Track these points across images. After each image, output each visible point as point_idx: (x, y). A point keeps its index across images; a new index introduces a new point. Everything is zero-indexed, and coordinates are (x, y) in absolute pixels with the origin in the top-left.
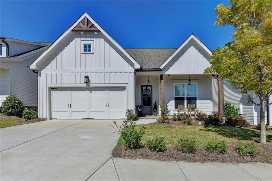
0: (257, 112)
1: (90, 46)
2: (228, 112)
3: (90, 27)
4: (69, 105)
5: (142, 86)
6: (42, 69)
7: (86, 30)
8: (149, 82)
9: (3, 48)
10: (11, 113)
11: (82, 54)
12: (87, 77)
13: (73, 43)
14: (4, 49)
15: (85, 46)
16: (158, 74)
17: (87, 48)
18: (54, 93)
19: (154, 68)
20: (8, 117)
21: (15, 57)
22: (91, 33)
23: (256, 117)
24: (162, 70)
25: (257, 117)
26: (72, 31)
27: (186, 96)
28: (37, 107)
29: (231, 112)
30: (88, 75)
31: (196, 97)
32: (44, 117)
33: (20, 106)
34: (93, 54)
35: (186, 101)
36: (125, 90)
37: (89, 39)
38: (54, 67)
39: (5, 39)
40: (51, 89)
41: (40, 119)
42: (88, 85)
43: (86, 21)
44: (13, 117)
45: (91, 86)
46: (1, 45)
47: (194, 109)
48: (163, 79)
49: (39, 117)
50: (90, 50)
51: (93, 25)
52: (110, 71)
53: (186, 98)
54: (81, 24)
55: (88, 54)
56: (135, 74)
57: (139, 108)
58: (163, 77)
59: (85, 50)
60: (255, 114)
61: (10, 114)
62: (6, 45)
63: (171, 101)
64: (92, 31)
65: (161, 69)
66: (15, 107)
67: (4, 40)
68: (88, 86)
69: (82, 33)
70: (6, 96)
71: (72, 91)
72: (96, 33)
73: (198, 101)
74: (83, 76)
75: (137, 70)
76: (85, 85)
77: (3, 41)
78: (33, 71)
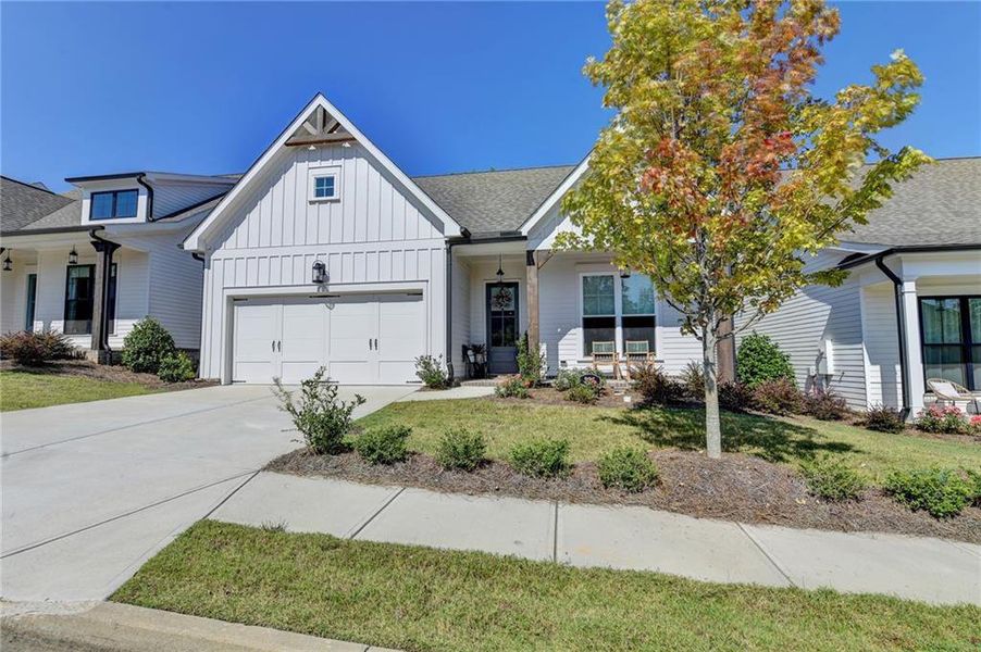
0: (878, 368)
1: (330, 181)
2: (753, 366)
3: (331, 132)
4: (276, 344)
5: (489, 286)
6: (215, 250)
7: (321, 139)
8: (500, 273)
9: (140, 197)
10: (142, 365)
11: (312, 203)
12: (320, 267)
13: (289, 176)
14: (143, 200)
15: (319, 181)
16: (518, 248)
17: (325, 187)
18: (241, 312)
19: (502, 234)
20: (133, 376)
21: (168, 219)
22: (333, 146)
23: (875, 385)
24: (525, 238)
25: (880, 385)
26: (287, 144)
27: (619, 315)
28: (198, 351)
29: (763, 367)
30: (323, 260)
31: (653, 317)
32: (215, 376)
33: (163, 347)
34: (338, 201)
35: (619, 331)
36: (422, 300)
37: (329, 163)
38: (242, 244)
39: (144, 175)
40: (235, 301)
41: (203, 381)
42: (324, 287)
43: (320, 116)
44: (147, 375)
45: (332, 289)
46: (137, 190)
47: (645, 355)
48: (534, 264)
49: (201, 376)
50: (330, 192)
51: (338, 124)
52: (369, 247)
53: (619, 321)
54: (308, 126)
55: (326, 202)
56: (449, 251)
57: (470, 352)
58: (535, 257)
59: (319, 193)
60: (873, 373)
61: (138, 369)
62: (146, 190)
63: (573, 331)
64: (335, 141)
65: (523, 234)
66: (152, 350)
67: (143, 179)
68: (323, 290)
69: (312, 148)
70: (135, 322)
71: (284, 304)
72: (347, 145)
73: (659, 330)
74: (311, 262)
75: (452, 242)
76: (314, 289)
77: (140, 181)
78: (195, 255)
